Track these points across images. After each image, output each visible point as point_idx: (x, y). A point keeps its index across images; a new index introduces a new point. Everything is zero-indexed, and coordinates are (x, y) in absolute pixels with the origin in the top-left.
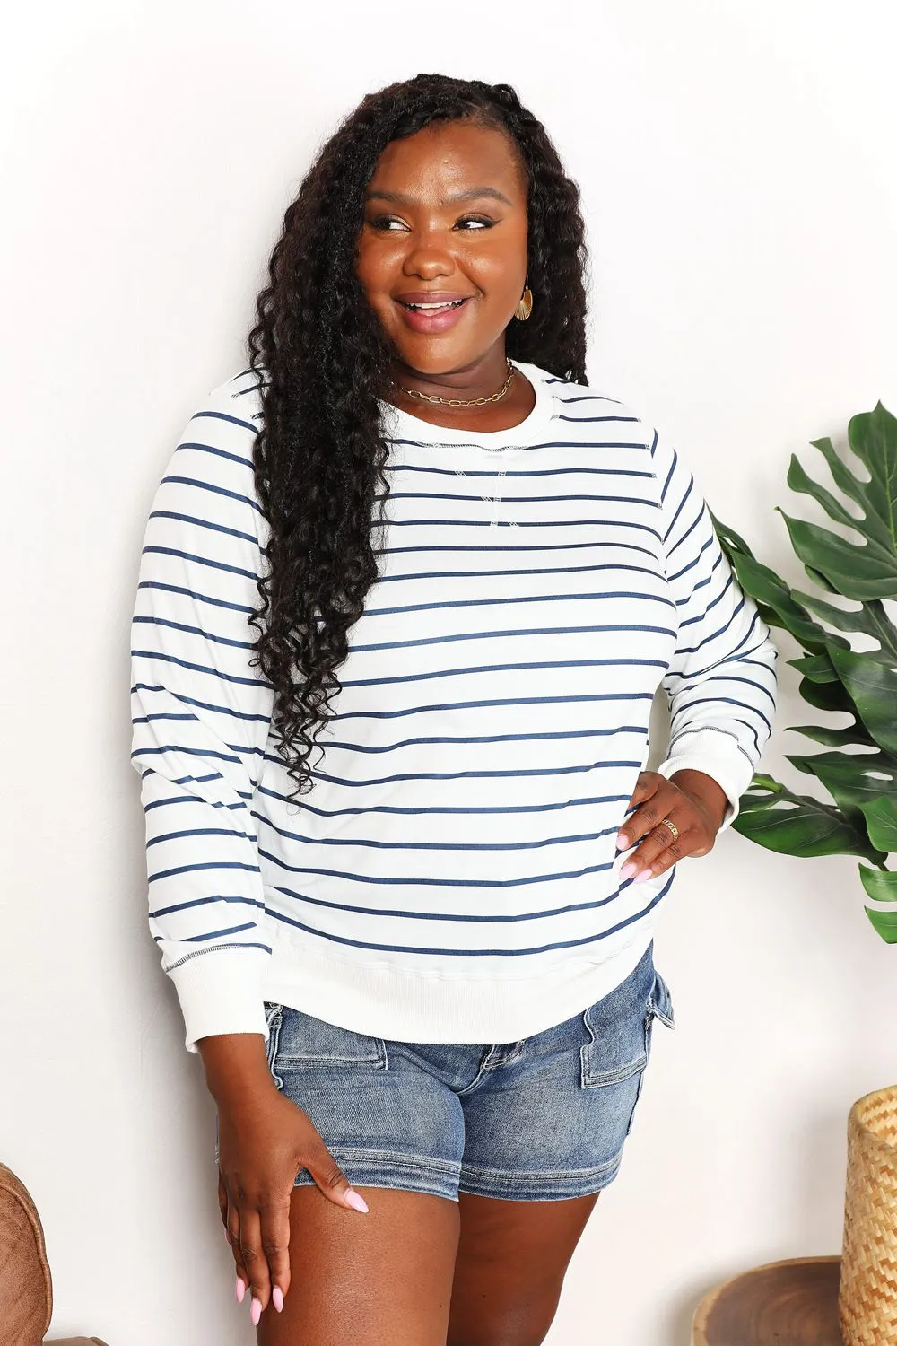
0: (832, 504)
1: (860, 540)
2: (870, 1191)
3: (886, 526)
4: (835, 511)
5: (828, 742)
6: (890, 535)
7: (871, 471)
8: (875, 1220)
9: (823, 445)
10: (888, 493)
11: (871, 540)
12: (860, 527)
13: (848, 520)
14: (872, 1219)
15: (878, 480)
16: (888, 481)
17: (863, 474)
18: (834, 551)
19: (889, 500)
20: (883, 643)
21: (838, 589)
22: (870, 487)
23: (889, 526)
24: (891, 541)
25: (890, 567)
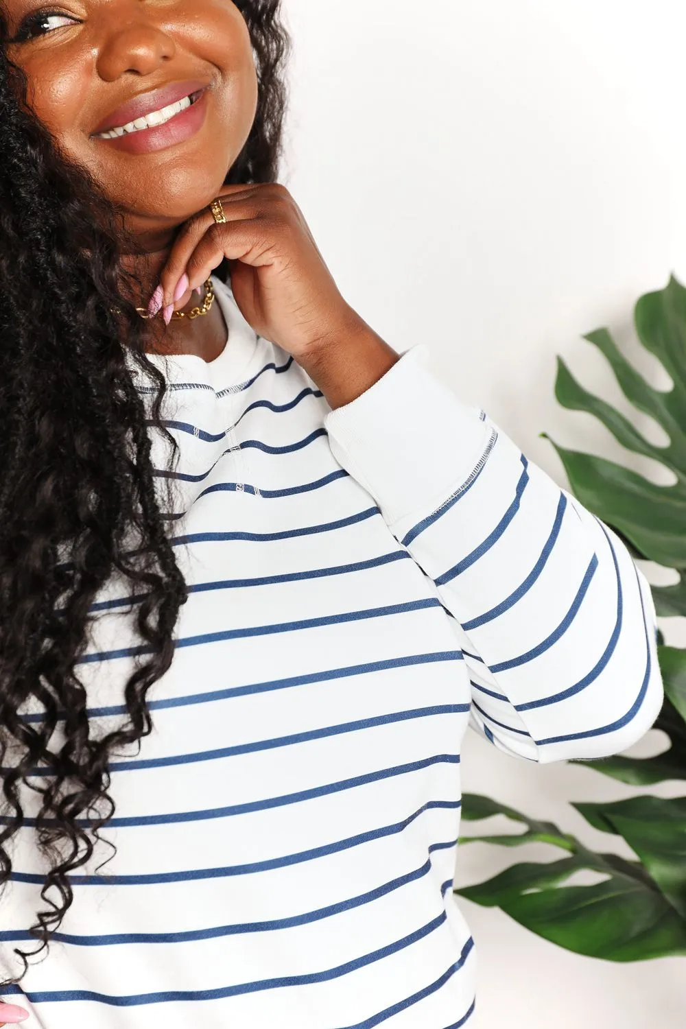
0: (621, 426)
1: (665, 477)
4: (628, 436)
5: (632, 779)
7: (670, 374)
9: (600, 338)
11: (682, 477)
12: (664, 456)
13: (644, 449)
17: (662, 381)
18: (632, 495)
21: (644, 553)
22: (671, 399)
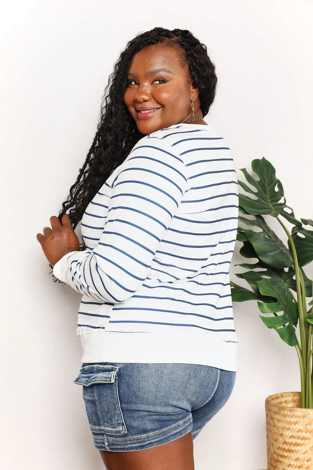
0: (246, 187)
1: (254, 197)
2: (272, 422)
3: (265, 195)
4: (246, 189)
5: (248, 268)
6: (267, 198)
7: (259, 177)
8: (274, 433)
9: (243, 170)
10: (266, 185)
11: (259, 198)
12: (256, 194)
13: (252, 192)
14: (273, 433)
15: (263, 180)
16: (266, 181)
17: (257, 179)
18: (246, 201)
19: (267, 186)
20: (263, 230)
21: (248, 213)
22: (259, 182)
23: (267, 194)
24: (268, 200)
25: (266, 206)
